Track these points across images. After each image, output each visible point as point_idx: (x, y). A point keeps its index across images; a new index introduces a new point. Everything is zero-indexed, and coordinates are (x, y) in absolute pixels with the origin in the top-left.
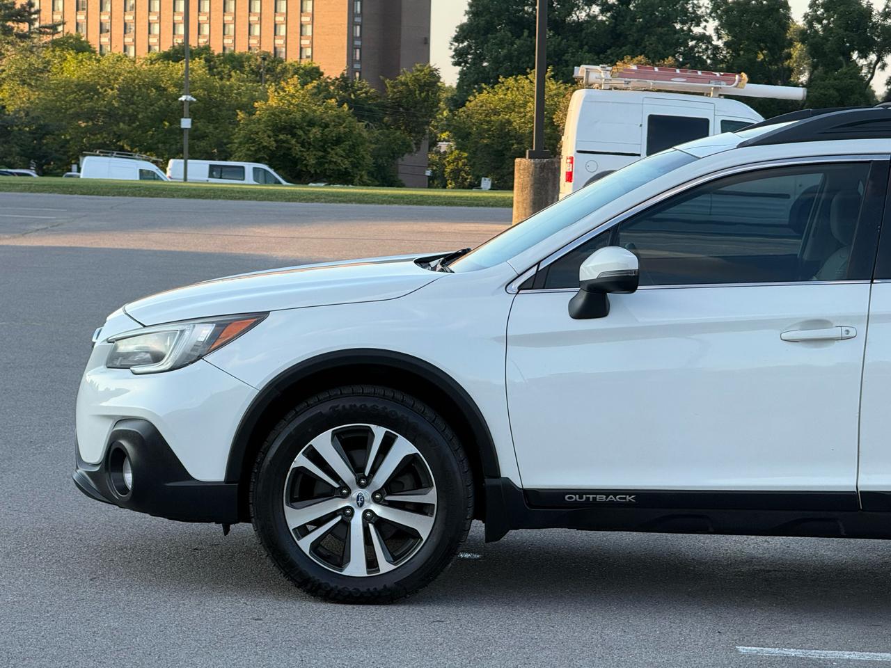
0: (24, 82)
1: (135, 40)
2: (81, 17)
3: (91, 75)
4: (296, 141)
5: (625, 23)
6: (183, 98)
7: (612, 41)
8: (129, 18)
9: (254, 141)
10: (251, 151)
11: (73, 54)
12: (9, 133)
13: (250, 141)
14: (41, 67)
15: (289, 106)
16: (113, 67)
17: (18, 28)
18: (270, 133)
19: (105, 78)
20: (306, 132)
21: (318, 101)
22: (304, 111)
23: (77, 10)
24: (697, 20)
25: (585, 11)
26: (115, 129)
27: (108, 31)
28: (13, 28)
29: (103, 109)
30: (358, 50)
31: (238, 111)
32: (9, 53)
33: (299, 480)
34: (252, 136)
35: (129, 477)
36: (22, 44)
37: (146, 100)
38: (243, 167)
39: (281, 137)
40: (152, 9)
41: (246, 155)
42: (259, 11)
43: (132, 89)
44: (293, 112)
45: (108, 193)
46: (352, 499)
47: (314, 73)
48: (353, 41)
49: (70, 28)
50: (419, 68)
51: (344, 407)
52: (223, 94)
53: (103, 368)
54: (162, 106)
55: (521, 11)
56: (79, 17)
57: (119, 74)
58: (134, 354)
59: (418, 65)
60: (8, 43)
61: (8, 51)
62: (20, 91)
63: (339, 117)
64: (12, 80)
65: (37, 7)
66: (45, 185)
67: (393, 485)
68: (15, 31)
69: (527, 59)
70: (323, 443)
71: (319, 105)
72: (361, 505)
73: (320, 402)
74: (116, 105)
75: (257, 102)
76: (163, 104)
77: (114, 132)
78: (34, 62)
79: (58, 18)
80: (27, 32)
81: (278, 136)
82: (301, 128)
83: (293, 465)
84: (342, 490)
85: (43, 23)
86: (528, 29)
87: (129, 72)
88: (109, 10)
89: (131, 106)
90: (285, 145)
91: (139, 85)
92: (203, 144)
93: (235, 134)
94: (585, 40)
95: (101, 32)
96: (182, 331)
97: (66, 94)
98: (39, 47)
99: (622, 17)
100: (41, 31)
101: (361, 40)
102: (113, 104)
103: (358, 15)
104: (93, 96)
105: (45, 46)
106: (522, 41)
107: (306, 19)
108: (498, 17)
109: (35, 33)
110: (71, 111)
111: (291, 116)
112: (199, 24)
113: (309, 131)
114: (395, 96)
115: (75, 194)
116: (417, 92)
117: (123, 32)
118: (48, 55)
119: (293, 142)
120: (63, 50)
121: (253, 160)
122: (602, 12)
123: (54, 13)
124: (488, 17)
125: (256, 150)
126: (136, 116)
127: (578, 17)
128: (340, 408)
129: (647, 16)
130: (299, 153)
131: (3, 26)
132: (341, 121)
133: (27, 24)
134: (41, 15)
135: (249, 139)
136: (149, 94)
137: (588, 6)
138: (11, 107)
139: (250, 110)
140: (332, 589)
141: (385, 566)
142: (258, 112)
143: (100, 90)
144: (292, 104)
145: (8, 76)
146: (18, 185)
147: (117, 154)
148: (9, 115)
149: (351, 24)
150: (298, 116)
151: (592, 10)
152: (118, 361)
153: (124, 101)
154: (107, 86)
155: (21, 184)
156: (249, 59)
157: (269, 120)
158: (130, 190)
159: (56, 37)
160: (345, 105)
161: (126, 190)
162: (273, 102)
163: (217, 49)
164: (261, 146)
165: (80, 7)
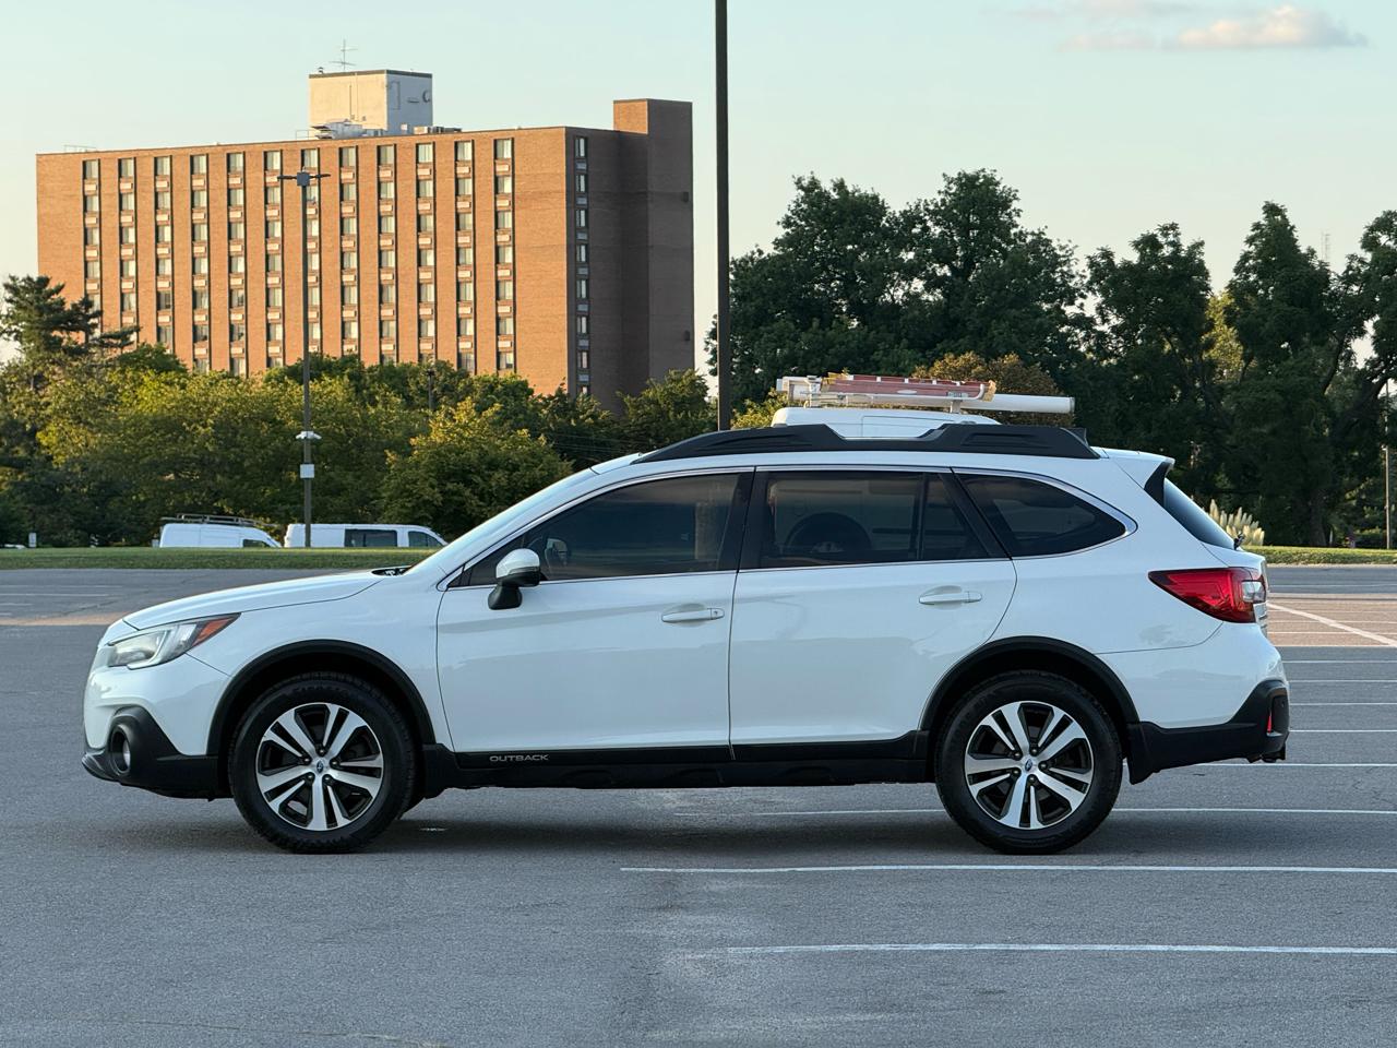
0: (78, 420)
1: (246, 351)
2: (165, 319)
3: (173, 407)
4: (471, 492)
5: (962, 304)
6: (302, 435)
7: (944, 330)
8: (237, 317)
9: (411, 494)
10: (407, 508)
11: (153, 375)
12: (58, 496)
13: (405, 494)
14: (103, 396)
15: (460, 442)
16: (204, 395)
17: (69, 339)
18: (435, 482)
19: (193, 410)
20: (486, 478)
21: (503, 433)
22: (482, 449)
23: (159, 307)
24: (1070, 296)
25: (903, 289)
26: (211, 483)
27: (205, 338)
28: (61, 340)
29: (192, 455)
30: (585, 354)
31: (387, 451)
32: (55, 377)
33: (269, 751)
34: (407, 486)
35: (127, 756)
36: (75, 364)
37: (254, 441)
38: (394, 533)
39: (450, 486)
40: (271, 303)
41: (400, 514)
42: (433, 300)
43: (234, 424)
44: (467, 449)
45: (183, 564)
46: (313, 766)
47: (520, 390)
48: (577, 341)
49: (148, 337)
50: (674, 377)
51: (304, 689)
52: (366, 428)
53: (105, 667)
54: (278, 448)
55: (806, 290)
56: (161, 319)
57: (215, 404)
58: (132, 653)
59: (672, 373)
60: (53, 363)
61: (54, 373)
62: (73, 433)
63: (533, 455)
64: (62, 418)
65: (96, 307)
66: (98, 558)
67: (347, 753)
68: (64, 344)
69: (819, 360)
70: (288, 720)
71: (503, 439)
72: (320, 771)
73: (284, 686)
74: (211, 449)
75: (414, 437)
76: (279, 445)
77: (209, 488)
78: (93, 390)
79: (129, 321)
80: (82, 345)
81: (445, 485)
82: (478, 473)
83: (263, 740)
84: (305, 759)
85: (106, 330)
86: (819, 317)
87: (229, 401)
88: (206, 306)
89: (233, 449)
90: (456, 498)
91: (244, 420)
92: (338, 501)
93: (382, 485)
94: (905, 331)
95: (195, 340)
96: (169, 632)
97: (138, 436)
98: (102, 366)
99: (957, 295)
100: (103, 343)
101: (589, 339)
102: (207, 448)
103: (582, 301)
104: (178, 437)
105: (109, 365)
106: (811, 335)
107: (504, 310)
108: (775, 301)
109: (95, 345)
110: (146, 460)
111: (464, 456)
112: (343, 323)
113: (490, 476)
114: (640, 421)
115: (139, 567)
116: (671, 413)
117: (228, 339)
118: (114, 378)
119: (467, 493)
120: (137, 369)
121: (409, 520)
122: (928, 288)
123: (124, 313)
124: (759, 301)
125: (413, 507)
126: (241, 464)
127: (892, 297)
128: (300, 690)
129: (994, 293)
130: (477, 509)
131: (47, 338)
132: (535, 461)
133: (82, 335)
134: (104, 319)
135: (404, 492)
136: (259, 431)
137: (907, 280)
138: (60, 457)
139: (404, 449)
140: (299, 842)
141: (342, 821)
142: (416, 452)
143: (188, 428)
144: (463, 438)
145: (55, 412)
146: (60, 559)
147: (211, 519)
148: (57, 469)
149: (573, 315)
150: (473, 455)
151: (913, 286)
152: (116, 662)
153: (221, 442)
154: (197, 422)
155: (65, 558)
156: (415, 373)
157: (432, 463)
158: (212, 561)
159: (127, 350)
160: (542, 437)
161: (205, 561)
162: (437, 436)
163: (370, 360)
164: (421, 500)
165: (163, 303)
